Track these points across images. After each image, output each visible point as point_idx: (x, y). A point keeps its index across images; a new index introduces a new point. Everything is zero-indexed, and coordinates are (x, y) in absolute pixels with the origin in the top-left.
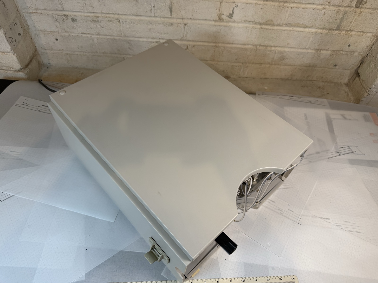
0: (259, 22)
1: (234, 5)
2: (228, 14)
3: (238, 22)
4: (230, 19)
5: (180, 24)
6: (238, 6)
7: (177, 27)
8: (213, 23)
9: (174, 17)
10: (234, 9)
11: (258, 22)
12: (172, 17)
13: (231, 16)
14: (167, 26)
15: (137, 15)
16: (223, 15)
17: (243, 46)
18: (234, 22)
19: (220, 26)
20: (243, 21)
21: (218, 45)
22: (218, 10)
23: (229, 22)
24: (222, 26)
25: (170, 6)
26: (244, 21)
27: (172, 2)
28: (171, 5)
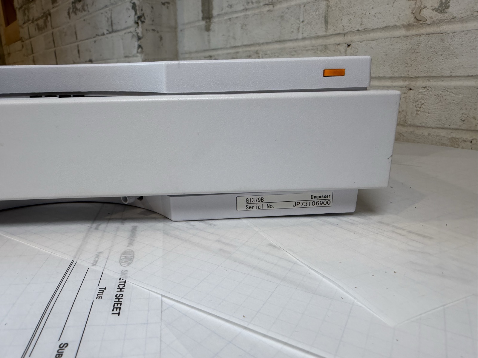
2: (436, 5)
4: (440, 16)
5: (339, 44)
7: (334, 51)
8: (403, 32)
9: (331, 33)
12: (328, 34)
13: (443, 7)
14: (319, 52)
15: (280, 41)
16: (424, 10)
18: (452, 20)
19: (417, 35)
21: (413, 84)
23: (440, 22)
24: (422, 36)
25: (325, 13)
27: (329, 6)
28: (327, 11)
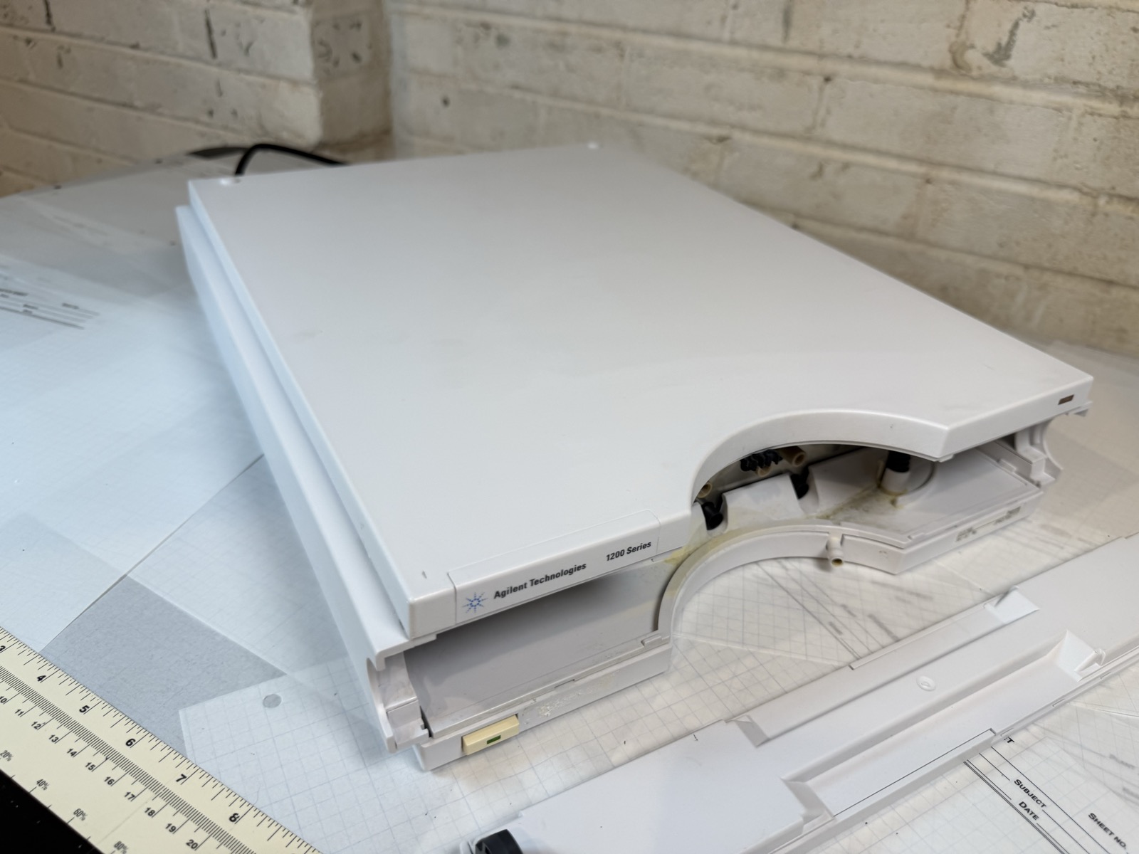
0: (1118, 87)
1: (1018, 10)
3: (1026, 85)
4: (994, 69)
5: (807, 73)
6: (1038, 12)
7: (798, 84)
9: (794, 47)
10: (1016, 25)
11: (1111, 85)
12: (788, 47)
13: (1001, 54)
14: (765, 79)
15: (678, 35)
16: (971, 51)
17: (1035, 191)
18: (1012, 81)
19: (952, 92)
20: (1049, 78)
21: (934, 173)
22: (955, 28)
23: (991, 79)
24: (961, 96)
25: (785, 5)
26: (1052, 81)
28: (791, 1)
